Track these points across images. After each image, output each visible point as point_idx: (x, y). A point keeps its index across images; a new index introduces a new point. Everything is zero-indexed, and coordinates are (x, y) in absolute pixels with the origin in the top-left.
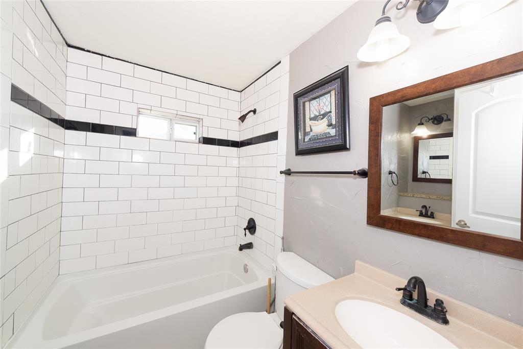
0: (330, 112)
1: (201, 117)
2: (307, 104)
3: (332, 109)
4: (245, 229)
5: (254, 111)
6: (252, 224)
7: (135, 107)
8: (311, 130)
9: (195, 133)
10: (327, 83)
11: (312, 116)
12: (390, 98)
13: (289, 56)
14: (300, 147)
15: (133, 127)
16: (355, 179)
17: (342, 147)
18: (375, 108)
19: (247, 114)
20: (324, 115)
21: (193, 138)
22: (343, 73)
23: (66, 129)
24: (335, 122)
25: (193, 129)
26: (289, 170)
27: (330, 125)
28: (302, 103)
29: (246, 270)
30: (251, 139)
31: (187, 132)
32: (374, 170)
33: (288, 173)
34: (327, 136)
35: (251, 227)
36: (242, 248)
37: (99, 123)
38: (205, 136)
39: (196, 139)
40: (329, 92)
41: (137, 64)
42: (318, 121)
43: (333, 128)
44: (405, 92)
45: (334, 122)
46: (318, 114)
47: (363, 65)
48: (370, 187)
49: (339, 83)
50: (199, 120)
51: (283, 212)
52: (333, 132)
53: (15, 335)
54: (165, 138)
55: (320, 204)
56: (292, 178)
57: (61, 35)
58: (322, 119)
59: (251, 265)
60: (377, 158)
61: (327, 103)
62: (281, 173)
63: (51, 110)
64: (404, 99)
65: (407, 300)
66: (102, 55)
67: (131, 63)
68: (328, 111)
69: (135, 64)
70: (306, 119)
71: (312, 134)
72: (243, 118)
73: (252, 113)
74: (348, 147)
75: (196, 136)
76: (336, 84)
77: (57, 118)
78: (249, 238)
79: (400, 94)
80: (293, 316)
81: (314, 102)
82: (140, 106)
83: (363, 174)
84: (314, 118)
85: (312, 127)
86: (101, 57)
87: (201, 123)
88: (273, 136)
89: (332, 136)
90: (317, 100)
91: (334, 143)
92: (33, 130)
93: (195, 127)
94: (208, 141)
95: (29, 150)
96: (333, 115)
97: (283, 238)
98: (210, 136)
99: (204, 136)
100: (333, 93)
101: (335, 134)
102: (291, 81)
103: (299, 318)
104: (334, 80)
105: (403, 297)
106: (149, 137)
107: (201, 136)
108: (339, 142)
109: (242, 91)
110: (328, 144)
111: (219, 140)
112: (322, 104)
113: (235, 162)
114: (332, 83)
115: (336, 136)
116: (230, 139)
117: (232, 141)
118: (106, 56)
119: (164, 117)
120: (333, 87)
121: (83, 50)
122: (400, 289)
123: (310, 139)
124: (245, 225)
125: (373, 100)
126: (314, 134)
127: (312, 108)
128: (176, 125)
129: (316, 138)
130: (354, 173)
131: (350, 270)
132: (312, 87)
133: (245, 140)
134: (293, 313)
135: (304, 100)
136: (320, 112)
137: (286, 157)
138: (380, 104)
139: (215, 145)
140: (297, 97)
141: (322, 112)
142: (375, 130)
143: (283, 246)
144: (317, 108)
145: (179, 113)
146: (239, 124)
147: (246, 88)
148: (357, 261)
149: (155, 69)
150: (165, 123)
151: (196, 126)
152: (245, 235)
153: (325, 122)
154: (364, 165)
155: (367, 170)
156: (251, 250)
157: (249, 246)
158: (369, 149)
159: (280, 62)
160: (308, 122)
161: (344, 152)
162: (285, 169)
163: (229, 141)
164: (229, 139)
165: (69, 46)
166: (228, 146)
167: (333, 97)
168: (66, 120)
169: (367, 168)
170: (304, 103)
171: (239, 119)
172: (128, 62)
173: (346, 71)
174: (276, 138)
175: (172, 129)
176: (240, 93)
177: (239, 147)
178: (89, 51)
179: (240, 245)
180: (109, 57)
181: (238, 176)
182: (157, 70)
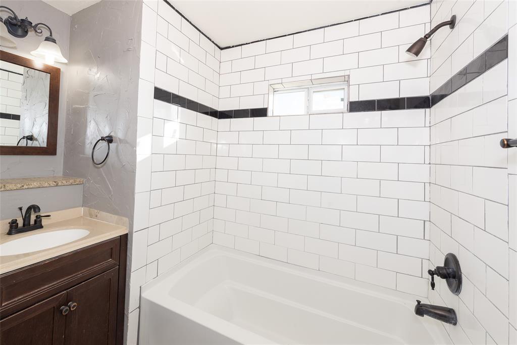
1: (347, 73)
4: (431, 273)
5: (452, 23)
9: (342, 100)
19: (428, 36)
23: (219, 118)
25: (341, 94)
31: (335, 101)
36: (421, 310)
37: (238, 109)
39: (345, 107)
41: (269, 39)
57: (213, 42)
66: (241, 45)
69: (267, 39)
72: (417, 47)
75: (344, 103)
78: (442, 295)
82: (271, 82)
86: (240, 47)
92: (178, 120)
93: (343, 91)
94: (359, 106)
95: (173, 136)
98: (363, 98)
99: (352, 100)
116: (405, 95)
118: (244, 44)
119: (300, 88)
121: (229, 47)
139: (374, 110)
145: (314, 77)
149: (286, 36)
150: (302, 96)
151: (344, 88)
152: (433, 285)
163: (403, 99)
165: (222, 49)
168: (219, 112)
171: (408, 50)
172: (261, 41)
175: (309, 100)
176: (429, 6)
177: (429, 107)
178: (233, 47)
179: (419, 302)
180: (247, 44)
181: (427, 161)
182: (288, 35)
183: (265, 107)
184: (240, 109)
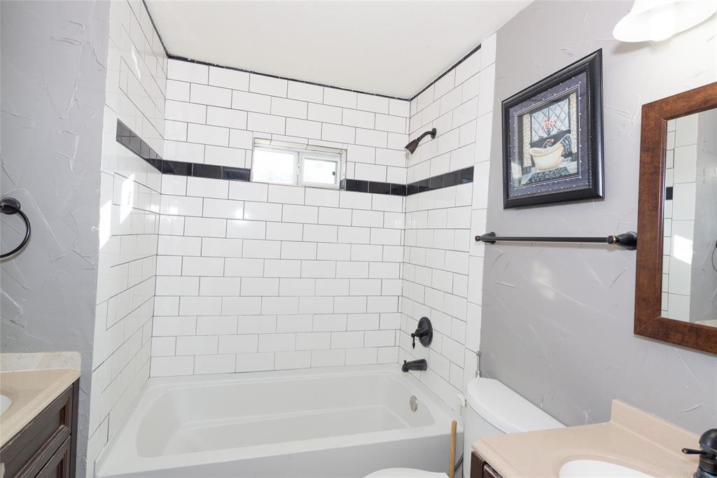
0: (569, 131)
1: (345, 147)
2: (526, 119)
3: (572, 126)
4: (413, 336)
5: (433, 133)
6: (427, 329)
7: (249, 136)
8: (533, 164)
9: (334, 173)
10: (563, 81)
11: (536, 139)
12: (681, 105)
13: (495, 36)
14: (512, 195)
15: (246, 167)
16: (610, 250)
17: (591, 194)
18: (653, 123)
19: (419, 139)
20: (556, 138)
21: (331, 181)
22: (592, 63)
23: (163, 173)
24: (576, 149)
25: (332, 167)
26: (493, 234)
27: (568, 154)
28: (516, 119)
29: (414, 407)
30: (427, 181)
31: (322, 172)
32: (648, 236)
33: (490, 239)
34: (561, 175)
35: (424, 333)
36: (407, 367)
37: (202, 163)
38: (351, 177)
39: (336, 183)
40: (567, 96)
41: (254, 73)
42: (545, 147)
43: (572, 160)
44: (710, 92)
45: (574, 150)
46: (545, 136)
47: (625, 48)
48: (640, 267)
49: (585, 80)
50: (341, 152)
51: (480, 308)
52: (572, 167)
53: (109, 442)
54: (290, 181)
55: (550, 294)
56: (497, 248)
57: (162, 43)
58: (554, 144)
59: (422, 399)
60: (654, 213)
61: (563, 116)
62: (478, 239)
63: (150, 148)
64: (708, 105)
65: (706, 474)
66: (209, 64)
67: (245, 71)
68: (564, 129)
69: (251, 72)
70: (524, 145)
71: (534, 171)
72: (412, 146)
73: (429, 136)
74: (601, 195)
75: (336, 178)
76: (580, 82)
77: (155, 158)
78: (420, 352)
79: (699, 97)
80: (485, 467)
81: (539, 116)
82: (256, 135)
83: (628, 242)
84: (540, 143)
85: (535, 159)
86: (207, 67)
87: (344, 155)
88: (465, 175)
89: (571, 175)
90: (545, 110)
91: (574, 187)
92: (132, 177)
93: (334, 164)
94: (354, 186)
95: (129, 203)
96: (573, 136)
97: (479, 355)
99: (348, 178)
100: (573, 97)
101: (576, 171)
102: (499, 79)
103: (494, 471)
104: (576, 75)
105: (700, 467)
106: (268, 182)
107: (343, 178)
108: (584, 185)
109: (412, 99)
110: (563, 189)
111: (372, 183)
112: (553, 118)
113: (398, 222)
114: (571, 80)
115: (578, 173)
116: (391, 181)
117: (393, 185)
118: (214, 65)
119: (289, 150)
120: (574, 87)
121: (185, 60)
122: (690, 452)
123: (530, 179)
124: (414, 327)
125: (648, 109)
126: (538, 172)
127: (535, 126)
128: (306, 160)
129: (542, 178)
130: (609, 240)
131: (602, 415)
132: (534, 90)
133: (417, 183)
134: (486, 463)
135: (519, 112)
136: (549, 131)
137: (488, 212)
138: (661, 116)
139: (367, 192)
140: (508, 107)
141: (554, 132)
142: (652, 162)
143: (479, 368)
144: (543, 124)
145: (310, 142)
146: (407, 156)
147: (420, 93)
148: (615, 401)
149: (277, 77)
150: (290, 159)
151: (336, 162)
152: (414, 345)
153: (559, 148)
154: (630, 226)
155: (635, 236)
156: (422, 372)
157: (420, 365)
158: (640, 196)
159: (479, 47)
160: (528, 150)
161: (593, 203)
162: (485, 233)
163: (389, 184)
164: (388, 182)
166: (387, 193)
167: (574, 104)
168: (164, 161)
169: (636, 231)
170: (520, 117)
171: (407, 147)
172: (242, 70)
173: (598, 58)
174: (470, 179)
175: (300, 167)
176: (409, 102)
177: (405, 195)
178: (193, 61)
179: (405, 361)
180: (218, 66)
181: (402, 244)
182: (281, 78)
183: (248, 167)
184: (207, 163)
